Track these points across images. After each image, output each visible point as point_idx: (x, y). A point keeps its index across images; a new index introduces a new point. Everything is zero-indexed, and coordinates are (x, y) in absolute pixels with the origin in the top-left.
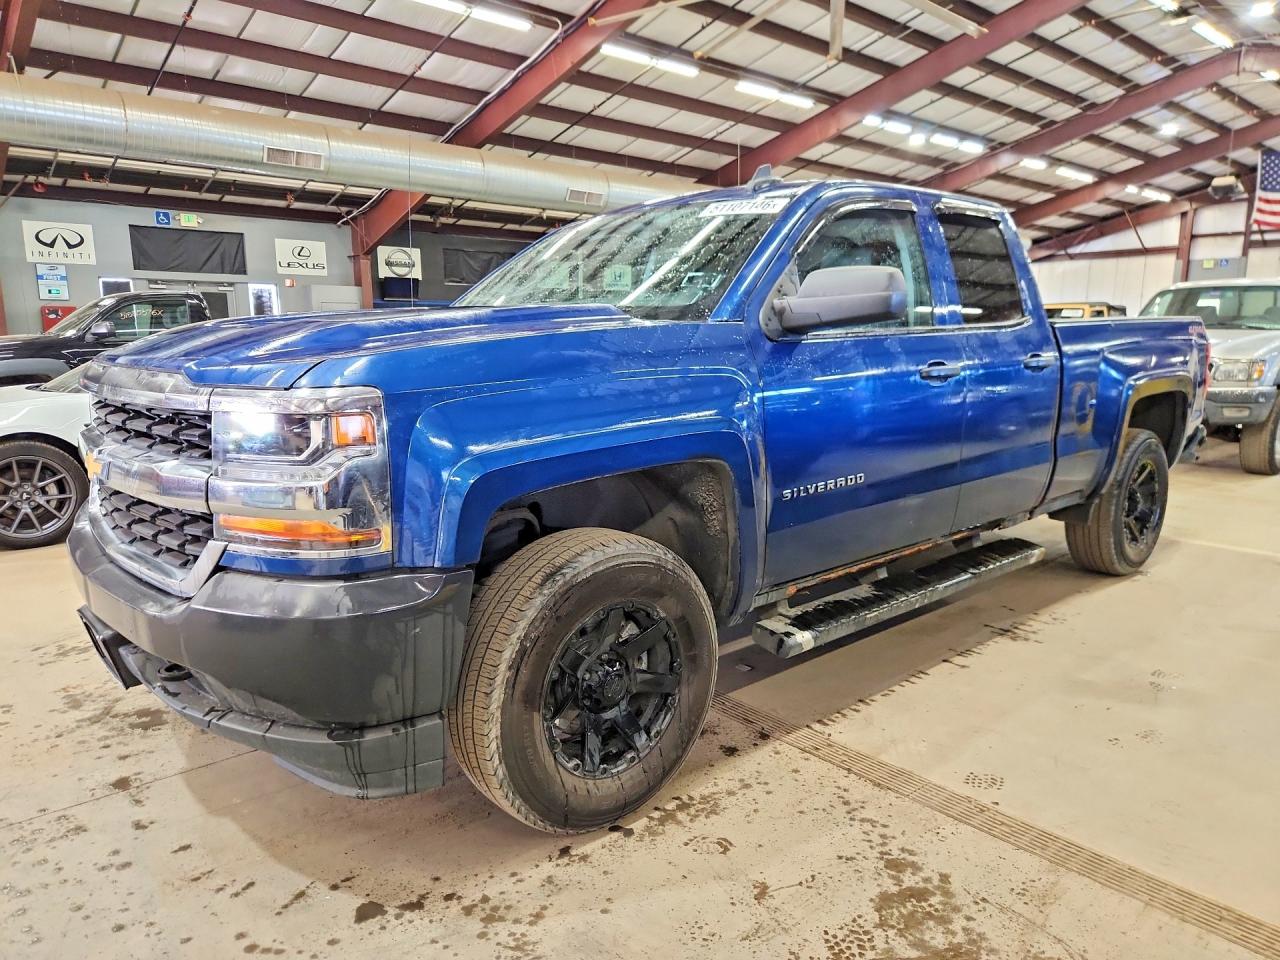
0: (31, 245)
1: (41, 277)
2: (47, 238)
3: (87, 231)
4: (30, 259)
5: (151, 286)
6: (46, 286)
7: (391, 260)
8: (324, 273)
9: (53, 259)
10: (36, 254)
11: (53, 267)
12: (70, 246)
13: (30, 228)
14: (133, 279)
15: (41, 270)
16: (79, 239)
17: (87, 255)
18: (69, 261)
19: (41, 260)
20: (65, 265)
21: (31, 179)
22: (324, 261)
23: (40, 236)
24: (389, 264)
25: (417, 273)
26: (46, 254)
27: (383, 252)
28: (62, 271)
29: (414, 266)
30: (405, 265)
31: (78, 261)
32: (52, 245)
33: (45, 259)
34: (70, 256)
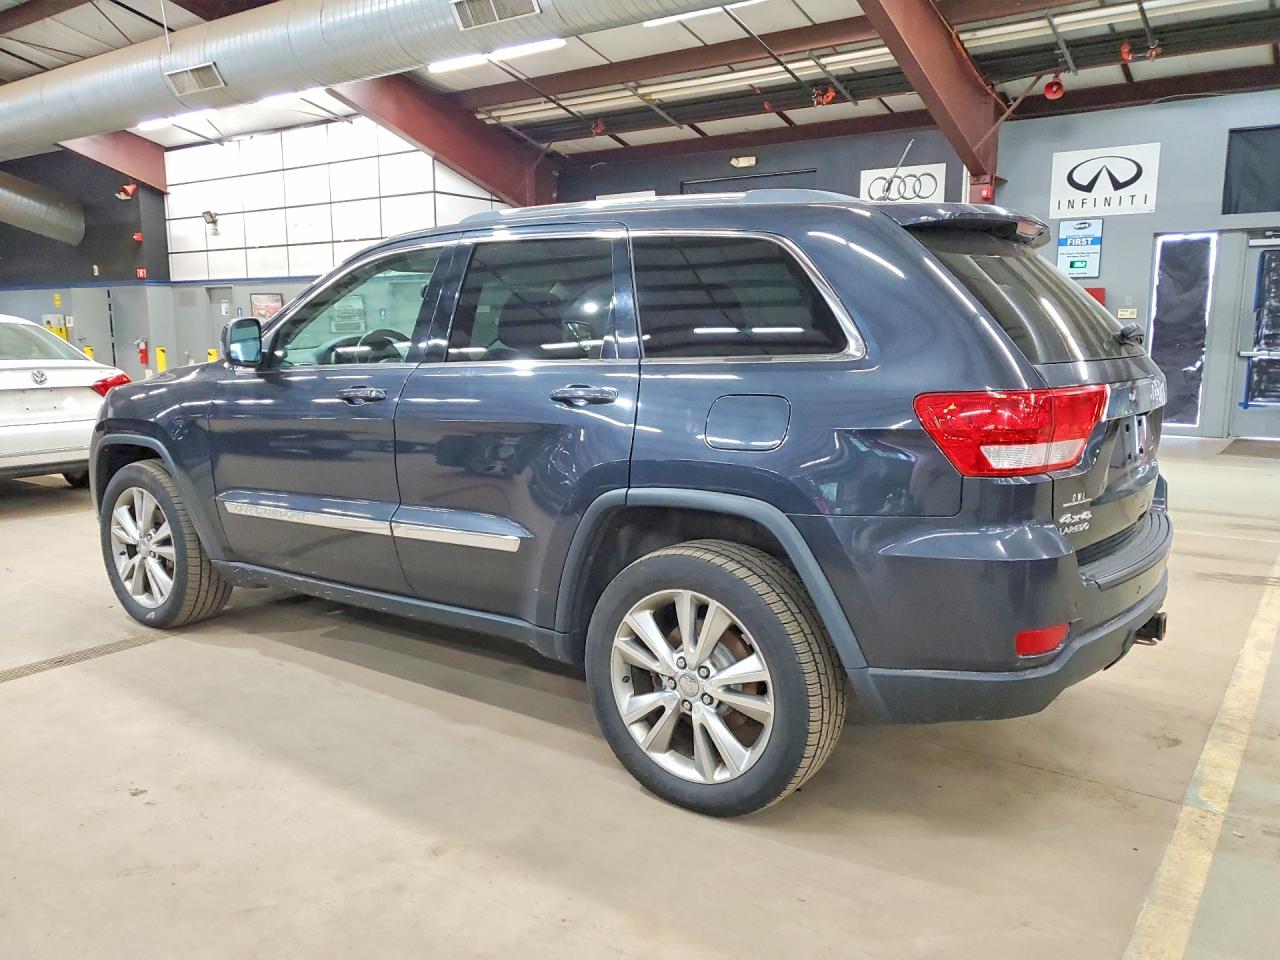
0: (1060, 191)
1: (1062, 242)
2: (1082, 178)
3: (1149, 154)
4: (1054, 214)
5: (1253, 242)
6: (1069, 255)
9: (1088, 211)
10: (1064, 204)
11: (1084, 223)
12: (1117, 185)
13: (1063, 161)
14: (1221, 232)
15: (1066, 231)
16: (1134, 171)
17: (1143, 198)
18: (1114, 210)
19: (1071, 213)
20: (1104, 219)
21: (1048, 78)
23: (1076, 177)
26: (1078, 204)
28: (1096, 230)
31: (1127, 209)
32: (1089, 188)
33: (1078, 212)
34: (1115, 202)
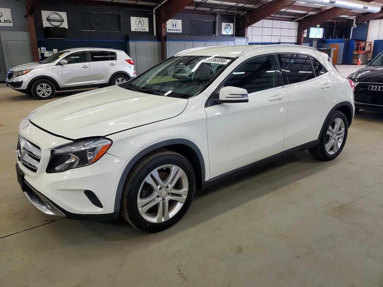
7: (50, 18)
8: (11, 25)
22: (10, 18)
24: (49, 20)
25: (65, 25)
27: (45, 14)
29: (63, 21)
30: (58, 21)
